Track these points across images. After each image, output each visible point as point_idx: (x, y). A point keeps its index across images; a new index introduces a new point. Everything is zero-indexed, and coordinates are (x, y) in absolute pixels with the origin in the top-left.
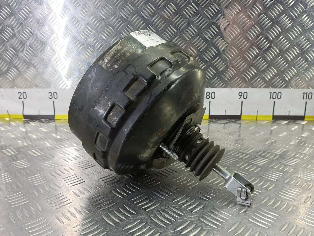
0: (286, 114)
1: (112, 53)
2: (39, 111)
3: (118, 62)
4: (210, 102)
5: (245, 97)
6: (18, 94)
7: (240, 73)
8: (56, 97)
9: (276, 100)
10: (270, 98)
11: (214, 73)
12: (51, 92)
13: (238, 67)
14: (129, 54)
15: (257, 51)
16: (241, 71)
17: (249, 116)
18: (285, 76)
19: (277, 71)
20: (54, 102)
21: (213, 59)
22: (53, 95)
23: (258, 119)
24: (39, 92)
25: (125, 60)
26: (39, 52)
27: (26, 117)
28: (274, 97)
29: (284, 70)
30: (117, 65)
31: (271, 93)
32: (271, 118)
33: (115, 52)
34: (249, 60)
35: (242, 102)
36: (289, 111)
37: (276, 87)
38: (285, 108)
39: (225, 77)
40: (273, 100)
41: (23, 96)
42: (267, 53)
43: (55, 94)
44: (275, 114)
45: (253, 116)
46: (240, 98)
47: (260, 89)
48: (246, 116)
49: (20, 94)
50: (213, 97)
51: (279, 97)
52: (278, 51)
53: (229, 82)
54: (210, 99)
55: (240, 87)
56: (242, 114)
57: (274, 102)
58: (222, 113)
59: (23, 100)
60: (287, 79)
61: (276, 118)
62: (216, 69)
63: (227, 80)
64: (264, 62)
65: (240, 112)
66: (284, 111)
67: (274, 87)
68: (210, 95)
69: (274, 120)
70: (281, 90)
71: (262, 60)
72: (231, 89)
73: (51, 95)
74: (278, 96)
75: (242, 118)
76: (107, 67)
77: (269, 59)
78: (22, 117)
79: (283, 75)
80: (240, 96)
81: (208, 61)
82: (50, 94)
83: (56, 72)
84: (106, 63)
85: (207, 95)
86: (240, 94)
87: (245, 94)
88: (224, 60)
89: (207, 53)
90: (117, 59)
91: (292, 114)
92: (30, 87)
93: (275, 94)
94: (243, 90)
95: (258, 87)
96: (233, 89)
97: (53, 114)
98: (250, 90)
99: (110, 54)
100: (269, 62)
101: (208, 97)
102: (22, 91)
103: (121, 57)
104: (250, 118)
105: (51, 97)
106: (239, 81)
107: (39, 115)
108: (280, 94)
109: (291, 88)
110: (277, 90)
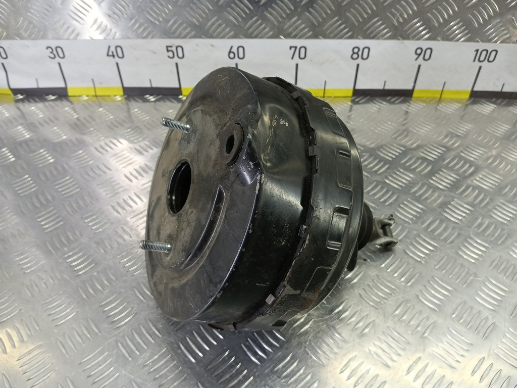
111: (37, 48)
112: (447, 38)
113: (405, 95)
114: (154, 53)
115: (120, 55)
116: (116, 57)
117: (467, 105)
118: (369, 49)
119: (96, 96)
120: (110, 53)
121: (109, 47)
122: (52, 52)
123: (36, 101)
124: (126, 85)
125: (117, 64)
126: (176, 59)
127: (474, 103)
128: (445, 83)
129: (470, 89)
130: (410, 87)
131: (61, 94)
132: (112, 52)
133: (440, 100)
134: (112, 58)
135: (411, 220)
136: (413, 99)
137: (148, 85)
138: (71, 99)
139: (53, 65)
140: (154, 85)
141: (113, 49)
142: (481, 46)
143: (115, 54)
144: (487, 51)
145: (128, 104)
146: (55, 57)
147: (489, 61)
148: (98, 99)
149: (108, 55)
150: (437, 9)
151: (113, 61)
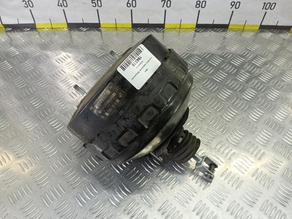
0: (274, 24)
1: (102, 99)
2: (18, 19)
3: (109, 109)
4: (199, 11)
5: (237, 7)
8: (31, 5)
9: (269, 11)
10: (263, 9)
14: (118, 100)
17: (237, 25)
20: (30, 10)
22: (27, 4)
23: (245, 28)
25: (115, 107)
27: (5, 26)
28: (267, 8)
30: (108, 113)
31: (265, 3)
32: (258, 28)
33: (105, 99)
35: (233, 11)
36: (278, 22)
38: (275, 19)
43: (30, 2)
44: (263, 24)
45: (241, 26)
46: (231, 8)
48: (234, 25)
50: (203, 6)
51: (272, 8)
54: (200, 8)
57: (266, 12)
58: (210, 22)
61: (263, 28)
65: (229, 22)
66: (273, 21)
68: (201, 4)
69: (261, 30)
73: (25, 4)
75: (229, 27)
76: (98, 113)
78: (2, 27)
80: (232, 6)
82: (25, 2)
84: (97, 109)
85: (197, 4)
86: (233, 4)
87: (238, 4)
90: (107, 106)
91: (280, 24)
93: (269, 4)
97: (33, 22)
99: (100, 101)
101: (198, 6)
103: (111, 105)
104: (237, 27)
105: (26, 6)
107: (19, 24)
108: (274, 5)
111: (17, 1)
113: (224, 27)
114: (85, 4)
115: (65, 5)
116: (63, 6)
117: (257, 33)
118: (206, 2)
119: (52, 28)
120: (60, 4)
121: (59, 1)
122: (26, 4)
123: (18, 31)
124: (69, 22)
125: (64, 10)
126: (97, 7)
127: (261, 32)
128: (246, 21)
129: (259, 24)
130: (227, 23)
131: (33, 27)
132: (61, 4)
133: (243, 30)
134: (61, 7)
135: (226, 99)
136: (228, 30)
137: (81, 22)
138: (38, 30)
139: (27, 11)
140: (85, 22)
141: (61, 2)
143: (62, 4)
145: (70, 33)
146: (28, 7)
148: (54, 30)
149: (58, 5)
151: (61, 9)
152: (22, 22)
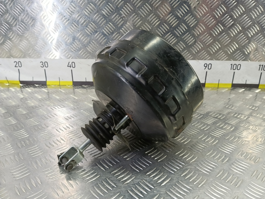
0: (244, 83)
2: (33, 77)
5: (210, 68)
6: (14, 63)
7: (206, 47)
8: (46, 66)
9: (236, 71)
10: (231, 69)
11: (183, 47)
12: (42, 62)
13: (205, 42)
15: (223, 28)
16: (207, 45)
17: (212, 84)
18: (245, 50)
19: (238, 46)
20: (45, 70)
21: (183, 34)
22: (44, 64)
23: (219, 86)
24: (32, 61)
26: (30, 27)
27: (22, 82)
28: (234, 68)
29: (245, 45)
31: (232, 65)
32: (230, 86)
34: (215, 35)
35: (207, 72)
36: (246, 80)
37: (237, 60)
38: (243, 78)
39: (193, 50)
40: (233, 71)
41: (18, 65)
42: (231, 30)
43: (46, 63)
44: (234, 83)
45: (215, 84)
46: (205, 69)
47: (223, 61)
48: (209, 84)
49: (16, 63)
51: (239, 68)
52: (240, 28)
53: (196, 55)
55: (205, 60)
56: (206, 82)
57: (234, 72)
59: (19, 68)
60: (247, 53)
61: (235, 86)
62: (186, 43)
63: (195, 53)
64: (227, 38)
65: (204, 81)
66: (242, 80)
67: (235, 60)
69: (233, 87)
70: (241, 62)
71: (226, 36)
72: (197, 61)
74: (237, 67)
75: (206, 86)
77: (232, 36)
78: (19, 83)
79: (243, 49)
80: (205, 67)
81: (178, 36)
82: (42, 63)
83: (46, 44)
86: (206, 65)
87: (210, 65)
88: (193, 36)
89: (178, 29)
91: (248, 83)
92: (24, 57)
93: (235, 66)
94: (208, 62)
95: (221, 59)
96: (199, 61)
97: (45, 80)
98: (214, 62)
100: (232, 38)
102: (17, 60)
104: (213, 86)
105: (42, 66)
106: (205, 54)
107: (33, 81)
108: (239, 66)
109: (250, 61)
110: (237, 63)
111: (36, 62)
112: (217, 59)
114: (89, 65)
115: (74, 66)
116: (72, 67)
119: (60, 85)
120: (69, 65)
121: (69, 62)
124: (74, 80)
125: (72, 70)
128: (219, 80)
129: (231, 83)
131: (43, 84)
132: (70, 65)
133: (218, 88)
134: (70, 67)
137: (85, 81)
138: (48, 86)
139: (42, 70)
140: (87, 81)
141: (70, 63)
142: (233, 62)
143: (71, 66)
144: (236, 65)
146: (43, 67)
147: (238, 69)
149: (68, 66)
150: (212, 47)
151: (70, 69)
152: (36, 79)
